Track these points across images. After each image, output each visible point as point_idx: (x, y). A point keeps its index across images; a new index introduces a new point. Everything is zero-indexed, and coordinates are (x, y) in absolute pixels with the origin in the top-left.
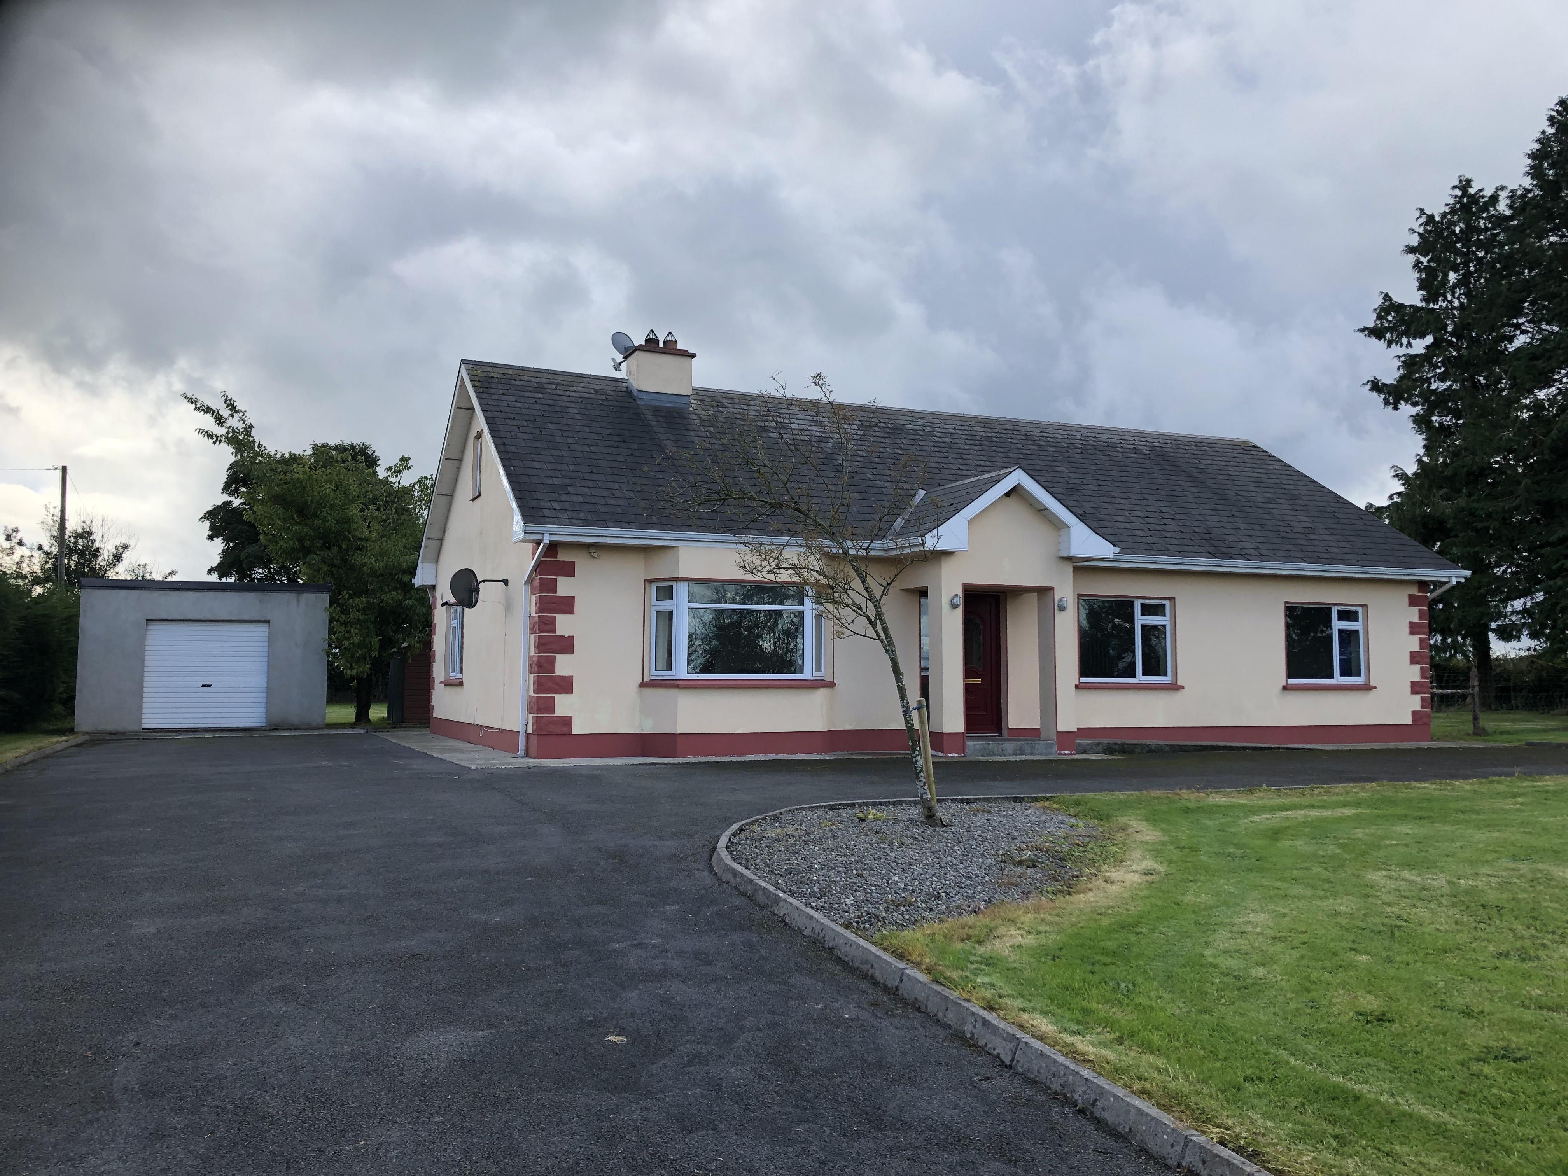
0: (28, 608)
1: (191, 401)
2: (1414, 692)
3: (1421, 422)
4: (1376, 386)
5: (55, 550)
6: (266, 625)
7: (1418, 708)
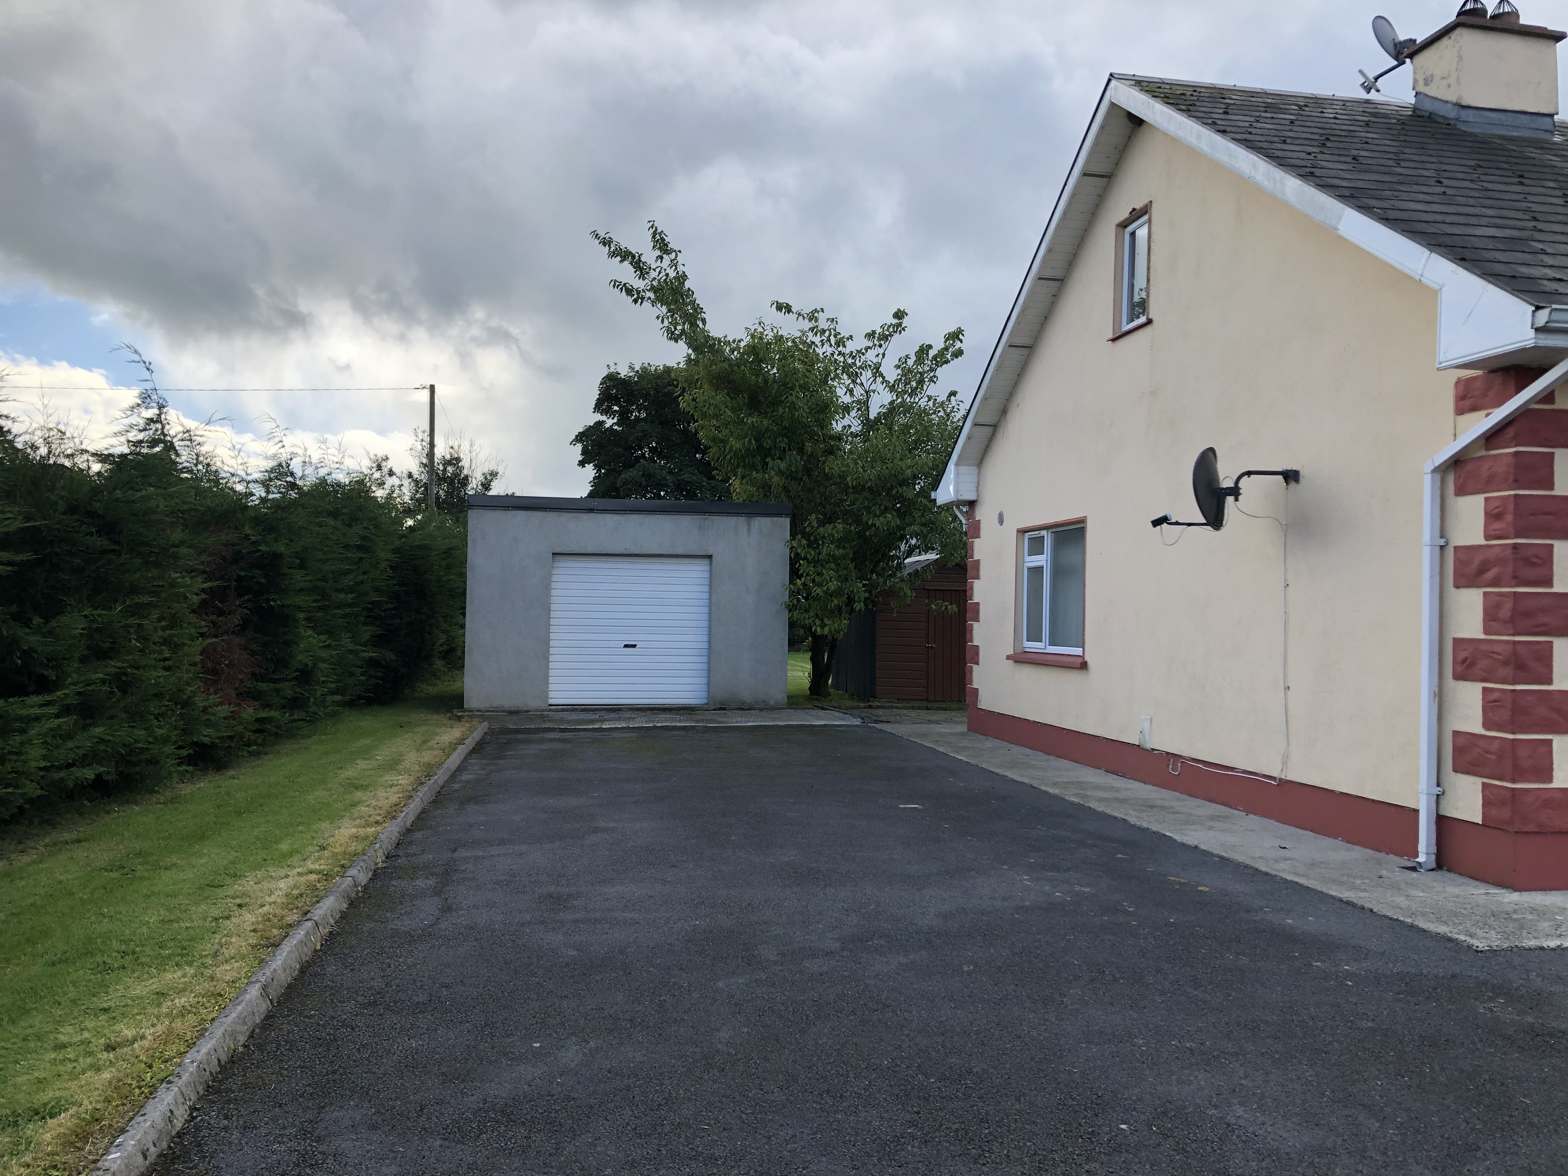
0: (404, 536)
1: (606, 242)
5: (424, 478)
6: (706, 562)
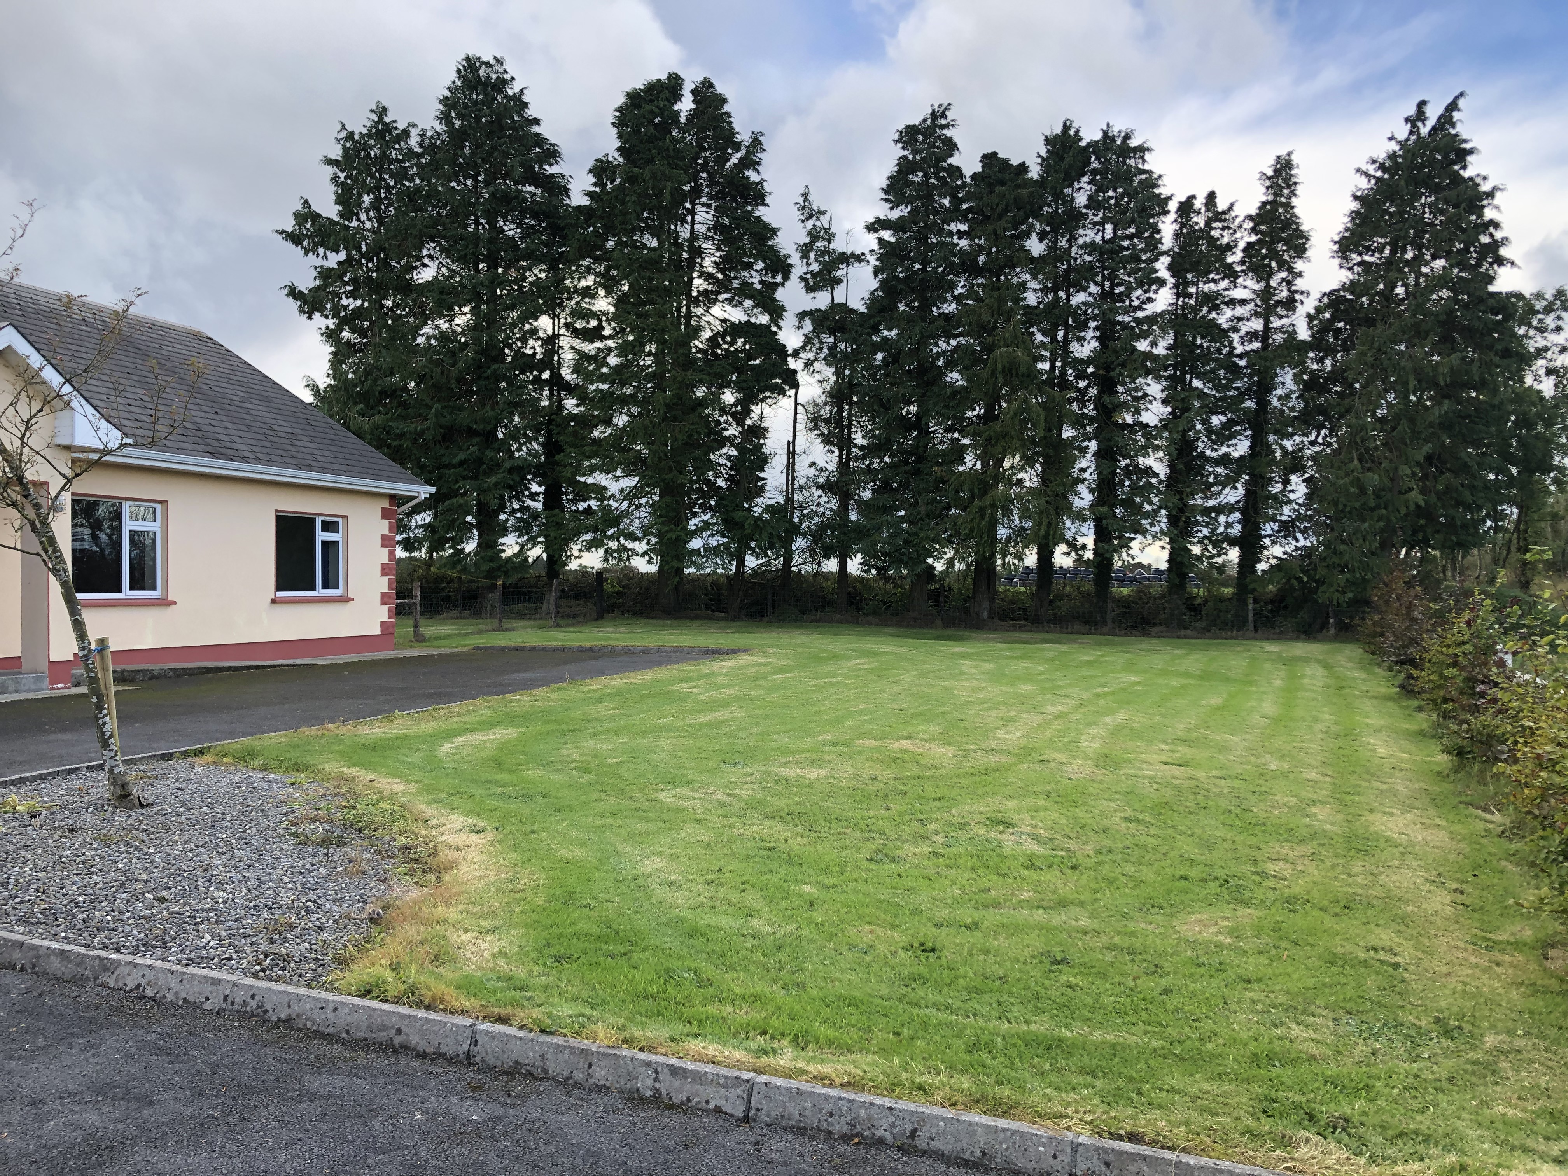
2: (383, 603)
3: (331, 335)
4: (293, 292)
7: (385, 618)
